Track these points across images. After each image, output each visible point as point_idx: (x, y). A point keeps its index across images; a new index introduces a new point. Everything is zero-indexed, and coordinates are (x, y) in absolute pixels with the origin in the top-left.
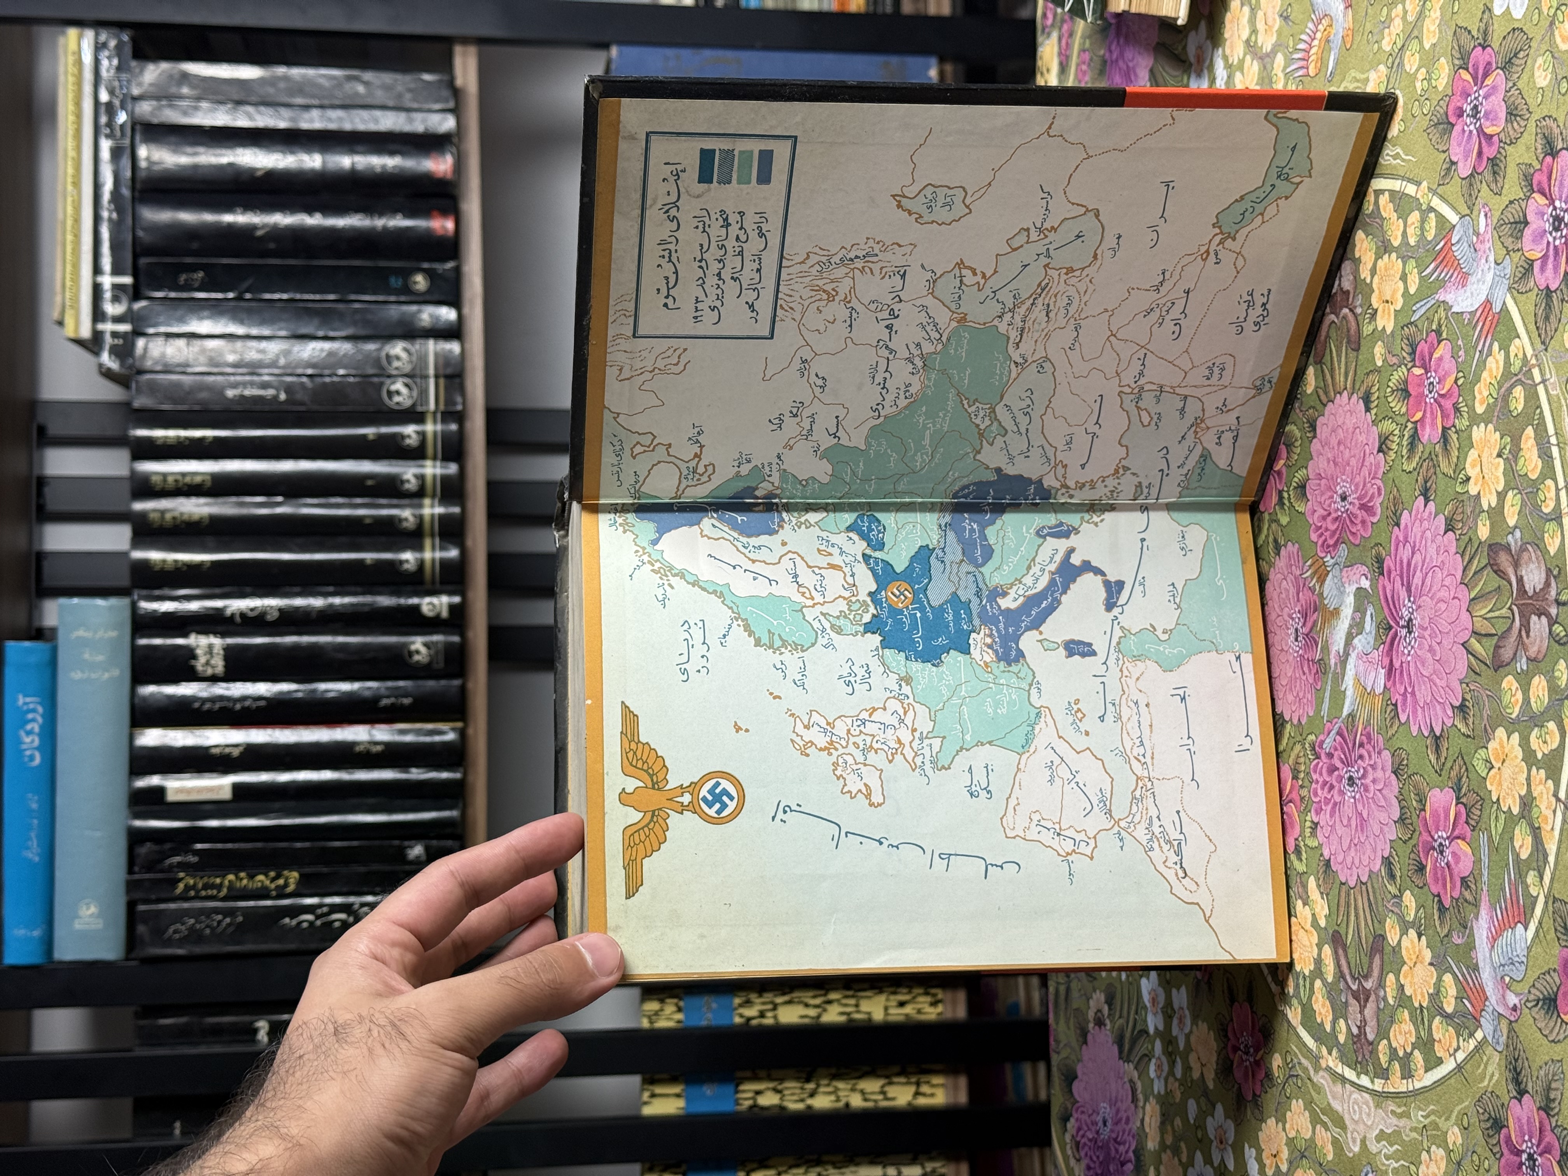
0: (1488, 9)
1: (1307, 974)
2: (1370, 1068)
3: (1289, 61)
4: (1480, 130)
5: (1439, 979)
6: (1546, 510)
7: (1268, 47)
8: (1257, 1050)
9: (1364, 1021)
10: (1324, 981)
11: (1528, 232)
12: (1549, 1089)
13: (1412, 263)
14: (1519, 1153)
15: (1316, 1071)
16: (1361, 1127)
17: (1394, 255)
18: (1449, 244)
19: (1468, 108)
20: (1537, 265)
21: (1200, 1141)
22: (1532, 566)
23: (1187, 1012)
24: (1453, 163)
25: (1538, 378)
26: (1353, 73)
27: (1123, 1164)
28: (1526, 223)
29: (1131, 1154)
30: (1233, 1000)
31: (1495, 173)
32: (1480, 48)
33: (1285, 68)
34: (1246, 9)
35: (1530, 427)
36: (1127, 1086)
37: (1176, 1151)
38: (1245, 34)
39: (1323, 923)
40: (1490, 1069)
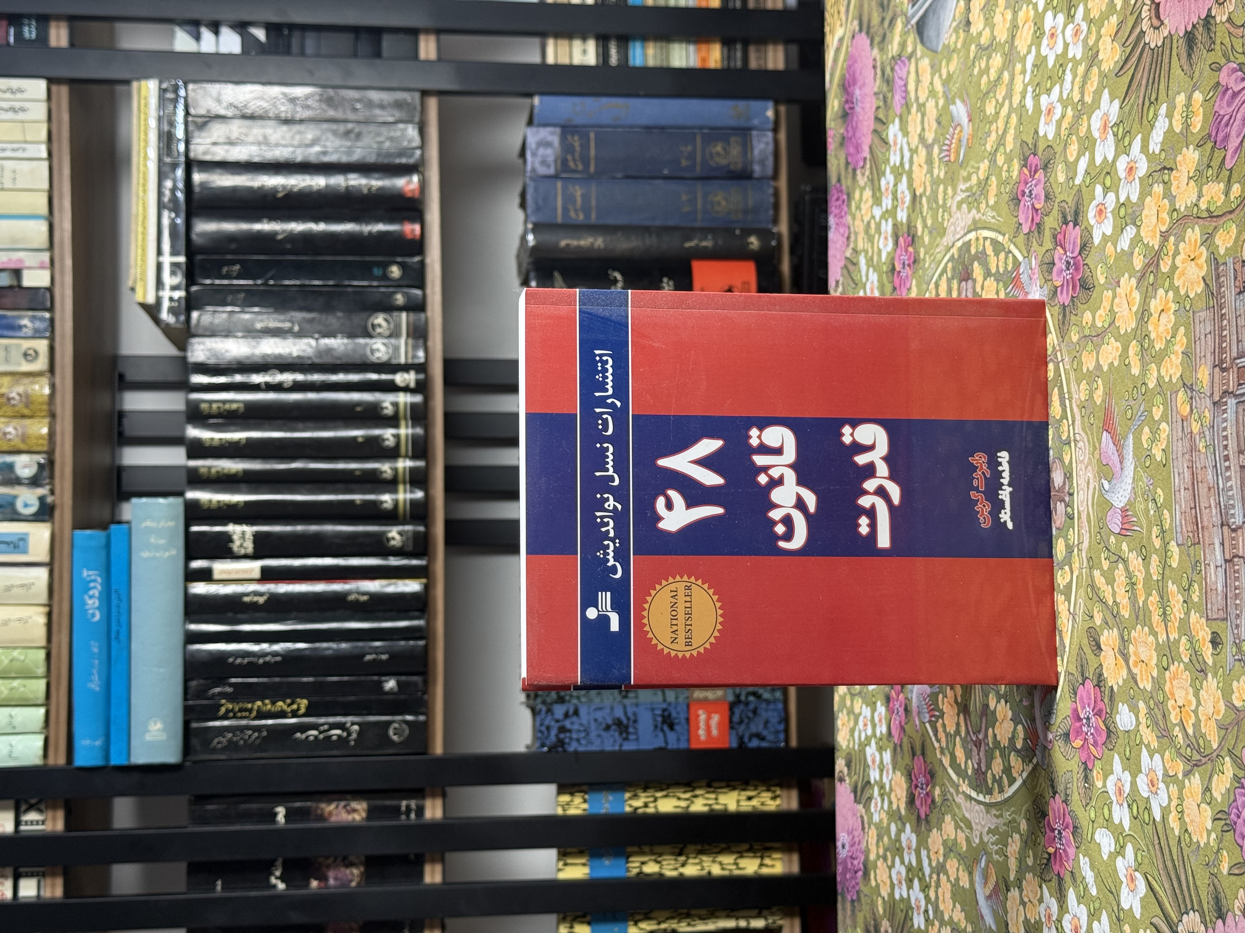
0: (1036, 132)
1: (952, 732)
2: (984, 789)
3: (941, 151)
4: (1033, 205)
5: (1015, 728)
6: (1064, 438)
7: (930, 141)
8: (927, 786)
9: (980, 760)
10: (960, 736)
11: (1055, 269)
12: (1066, 788)
13: (1001, 284)
14: (1053, 830)
15: (957, 795)
16: (979, 828)
17: (992, 278)
18: (1018, 274)
19: (1027, 191)
20: (1059, 289)
21: (898, 850)
22: (1058, 472)
23: (890, 767)
24: (1020, 224)
25: (1060, 359)
26: (972, 163)
27: (856, 872)
28: (1054, 264)
29: (861, 866)
30: (914, 755)
31: (1039, 233)
32: (1032, 156)
33: (939, 154)
34: (919, 114)
35: (1056, 389)
36: (859, 820)
37: (885, 858)
38: (919, 130)
39: (959, 700)
40: (1040, 782)
